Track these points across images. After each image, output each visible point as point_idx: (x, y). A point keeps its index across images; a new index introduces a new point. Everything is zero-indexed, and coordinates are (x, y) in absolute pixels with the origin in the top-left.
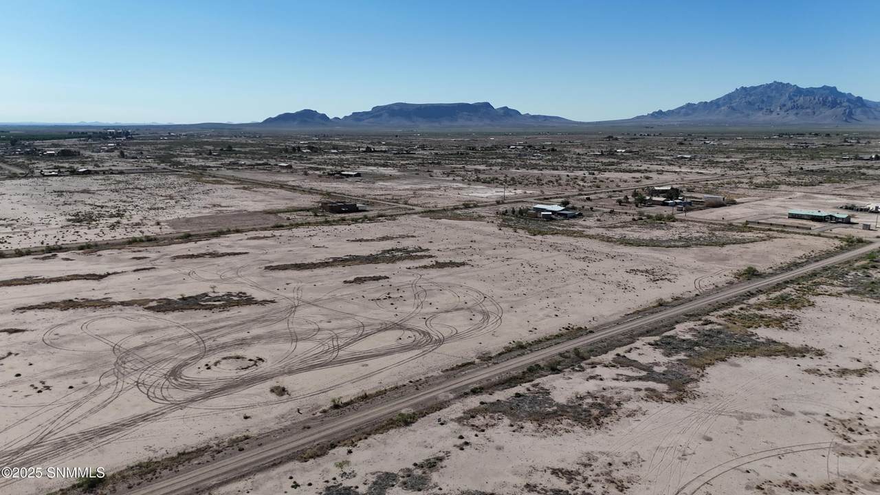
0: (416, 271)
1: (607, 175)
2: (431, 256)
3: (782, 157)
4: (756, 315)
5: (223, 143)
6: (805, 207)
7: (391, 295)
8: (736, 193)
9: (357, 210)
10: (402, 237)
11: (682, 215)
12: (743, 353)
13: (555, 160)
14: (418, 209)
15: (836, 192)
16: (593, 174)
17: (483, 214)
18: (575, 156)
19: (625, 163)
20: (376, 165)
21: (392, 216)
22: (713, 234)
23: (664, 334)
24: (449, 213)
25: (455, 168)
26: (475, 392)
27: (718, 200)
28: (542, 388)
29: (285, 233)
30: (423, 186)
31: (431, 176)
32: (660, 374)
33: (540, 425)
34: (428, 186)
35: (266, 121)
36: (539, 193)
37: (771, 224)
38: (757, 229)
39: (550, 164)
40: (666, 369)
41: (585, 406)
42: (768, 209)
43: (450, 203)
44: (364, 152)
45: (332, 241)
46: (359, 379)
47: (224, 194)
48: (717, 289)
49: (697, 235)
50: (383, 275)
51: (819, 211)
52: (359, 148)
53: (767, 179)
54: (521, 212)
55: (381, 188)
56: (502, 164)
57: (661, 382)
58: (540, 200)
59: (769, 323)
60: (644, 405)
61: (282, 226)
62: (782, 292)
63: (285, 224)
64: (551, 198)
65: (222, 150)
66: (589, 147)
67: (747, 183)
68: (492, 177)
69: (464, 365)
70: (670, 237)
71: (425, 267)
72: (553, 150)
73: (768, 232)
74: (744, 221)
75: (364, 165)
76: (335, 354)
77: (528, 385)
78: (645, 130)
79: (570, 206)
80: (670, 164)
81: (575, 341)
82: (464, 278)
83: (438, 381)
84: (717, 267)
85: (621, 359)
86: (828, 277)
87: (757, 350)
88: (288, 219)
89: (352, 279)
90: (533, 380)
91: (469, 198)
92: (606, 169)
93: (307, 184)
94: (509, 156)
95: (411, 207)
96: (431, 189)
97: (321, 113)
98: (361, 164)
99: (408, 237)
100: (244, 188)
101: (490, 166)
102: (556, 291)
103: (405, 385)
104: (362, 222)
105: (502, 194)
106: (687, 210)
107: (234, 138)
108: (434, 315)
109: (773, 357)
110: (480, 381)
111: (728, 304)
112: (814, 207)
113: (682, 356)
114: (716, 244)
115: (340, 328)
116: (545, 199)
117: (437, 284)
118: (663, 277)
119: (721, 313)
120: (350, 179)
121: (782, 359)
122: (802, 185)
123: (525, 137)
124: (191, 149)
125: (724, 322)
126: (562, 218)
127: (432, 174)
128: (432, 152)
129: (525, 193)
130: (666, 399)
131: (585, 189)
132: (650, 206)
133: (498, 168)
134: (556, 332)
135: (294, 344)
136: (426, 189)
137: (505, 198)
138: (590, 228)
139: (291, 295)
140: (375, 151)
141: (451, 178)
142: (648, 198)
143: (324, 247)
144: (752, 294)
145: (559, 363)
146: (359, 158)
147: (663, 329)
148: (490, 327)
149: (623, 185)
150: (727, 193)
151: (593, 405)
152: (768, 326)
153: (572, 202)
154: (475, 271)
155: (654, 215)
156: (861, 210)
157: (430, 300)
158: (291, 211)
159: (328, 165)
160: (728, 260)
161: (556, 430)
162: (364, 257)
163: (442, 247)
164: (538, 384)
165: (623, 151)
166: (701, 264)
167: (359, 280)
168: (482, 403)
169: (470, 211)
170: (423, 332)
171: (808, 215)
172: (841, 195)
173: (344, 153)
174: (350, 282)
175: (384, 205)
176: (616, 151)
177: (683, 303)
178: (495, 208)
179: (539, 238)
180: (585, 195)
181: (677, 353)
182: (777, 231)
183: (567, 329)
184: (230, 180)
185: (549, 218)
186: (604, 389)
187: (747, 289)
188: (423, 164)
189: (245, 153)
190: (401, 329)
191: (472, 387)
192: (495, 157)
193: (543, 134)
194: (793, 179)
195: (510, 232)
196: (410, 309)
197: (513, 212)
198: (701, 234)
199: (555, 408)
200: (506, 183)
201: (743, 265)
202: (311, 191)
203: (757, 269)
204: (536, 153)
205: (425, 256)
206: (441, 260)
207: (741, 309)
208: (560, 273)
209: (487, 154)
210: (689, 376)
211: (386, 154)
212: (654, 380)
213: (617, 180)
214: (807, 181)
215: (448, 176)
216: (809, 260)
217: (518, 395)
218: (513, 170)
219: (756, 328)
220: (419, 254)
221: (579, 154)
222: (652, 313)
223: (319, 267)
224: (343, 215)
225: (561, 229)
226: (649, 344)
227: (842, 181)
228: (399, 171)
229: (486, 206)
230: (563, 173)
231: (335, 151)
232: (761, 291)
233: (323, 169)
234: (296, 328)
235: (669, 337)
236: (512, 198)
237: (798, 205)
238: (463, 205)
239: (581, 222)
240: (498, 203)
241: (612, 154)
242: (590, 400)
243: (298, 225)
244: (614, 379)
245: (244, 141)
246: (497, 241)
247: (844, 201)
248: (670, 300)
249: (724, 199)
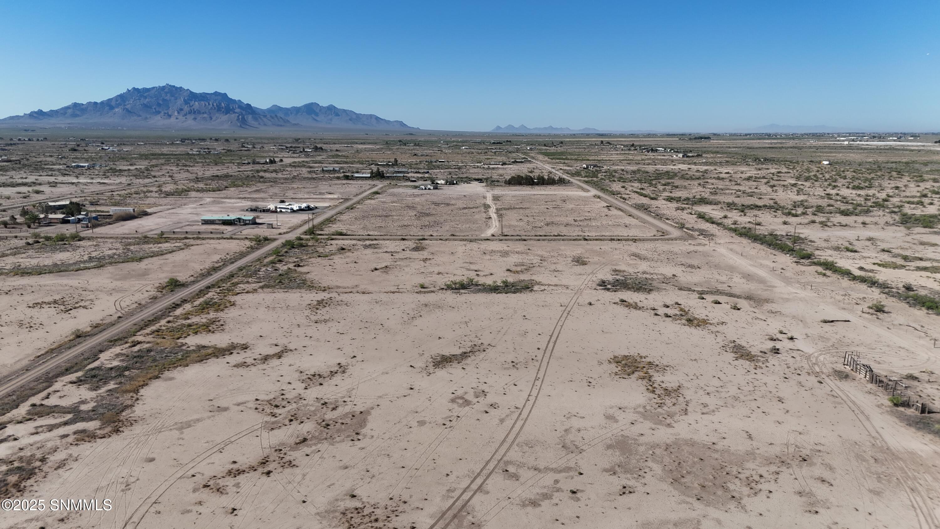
3: (188, 163)
4: (184, 325)
6: (216, 212)
8: (147, 202)
11: (88, 233)
12: (176, 365)
15: (241, 196)
22: (128, 250)
23: (87, 368)
27: (127, 212)
32: (89, 411)
37: (187, 232)
38: (173, 239)
40: (95, 404)
42: (182, 217)
48: (141, 306)
49: (110, 252)
51: (228, 215)
53: (175, 187)
57: (92, 419)
59: (197, 330)
60: (74, 451)
62: (205, 298)
67: (156, 192)
70: (77, 258)
74: (158, 232)
84: (137, 284)
85: (38, 409)
86: (243, 276)
87: (188, 359)
106: (94, 226)
109: (205, 361)
111: (156, 319)
112: (224, 211)
113: (111, 386)
114: (133, 260)
118: (77, 306)
119: (148, 330)
121: (212, 361)
122: (210, 191)
125: (152, 340)
130: (101, 436)
132: (46, 225)
142: (41, 216)
144: (177, 305)
147: (84, 363)
150: (137, 203)
152: (196, 333)
155: (52, 236)
156: (264, 211)
160: (148, 275)
166: (118, 284)
171: (219, 220)
172: (245, 198)
177: (105, 329)
181: (105, 383)
182: (193, 238)
186: (20, 449)
187: (172, 301)
194: (201, 185)
198: (114, 251)
201: (163, 277)
203: (179, 279)
207: (169, 322)
210: (122, 404)
212: (83, 420)
214: (214, 186)
216: (225, 263)
219: (186, 337)
222: (70, 348)
226: (71, 383)
227: (244, 184)
232: (185, 300)
235: (93, 369)
237: (210, 211)
242: (3, 468)
244: (33, 434)
247: (248, 204)
248: (89, 329)
249: (134, 210)
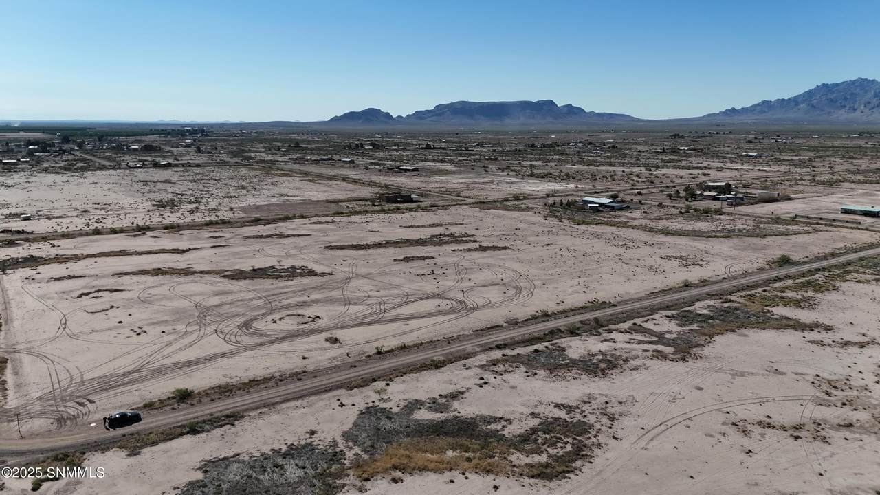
0: (460, 253)
1: (664, 171)
2: (476, 241)
5: (291, 140)
7: (434, 272)
8: (795, 189)
9: (412, 201)
10: (451, 224)
11: (731, 210)
12: (754, 326)
13: (613, 157)
14: (469, 200)
16: (650, 170)
17: (531, 206)
18: (635, 153)
19: (685, 160)
20: (433, 161)
21: (444, 206)
22: (758, 227)
23: (683, 309)
24: (499, 205)
25: (511, 164)
26: (498, 347)
27: (771, 195)
28: (559, 347)
29: (345, 219)
30: (476, 180)
31: (486, 171)
32: (670, 340)
33: (551, 373)
34: (482, 180)
35: (331, 120)
36: (591, 187)
37: (821, 218)
38: (804, 222)
39: (608, 160)
41: (594, 361)
42: (823, 204)
43: (501, 196)
44: (423, 149)
45: (385, 226)
46: (400, 334)
47: (290, 186)
48: (746, 274)
49: (741, 227)
50: (429, 255)
52: (419, 145)
53: (831, 177)
54: (569, 204)
55: (437, 182)
56: (559, 160)
57: (669, 345)
58: (590, 193)
60: (648, 362)
61: (343, 213)
62: (810, 278)
63: (344, 212)
64: (602, 192)
65: (290, 146)
66: (652, 145)
67: (808, 181)
68: (546, 172)
69: (492, 327)
70: (712, 228)
71: (469, 250)
72: (614, 147)
73: (816, 226)
74: (794, 215)
75: (422, 161)
76: (381, 315)
77: (547, 344)
78: (715, 128)
79: (619, 199)
80: (732, 162)
81: (597, 312)
82: (504, 259)
83: (468, 338)
84: (751, 254)
85: (637, 327)
87: (767, 324)
88: (348, 207)
89: (401, 258)
90: (552, 341)
91: (519, 191)
92: (664, 166)
93: (367, 178)
94: (568, 152)
95: (463, 199)
96: (484, 183)
97: (385, 111)
98: (420, 160)
99: (457, 224)
100: (309, 181)
101: (546, 162)
102: (588, 272)
103: (438, 340)
104: (415, 211)
105: (553, 188)
106: (738, 205)
107: (302, 135)
108: (472, 288)
109: (782, 330)
110: (505, 340)
111: (753, 287)
113: (695, 327)
114: (758, 236)
115: (386, 296)
116: (596, 193)
117: (478, 264)
118: (696, 263)
119: (743, 293)
120: (408, 174)
123: (588, 134)
124: (262, 145)
125: (744, 301)
126: (609, 210)
127: (487, 169)
128: (491, 149)
129: (577, 187)
130: (670, 359)
131: (637, 184)
132: (700, 200)
133: (553, 164)
134: (581, 304)
135: (347, 307)
136: (479, 183)
137: (555, 191)
138: (635, 219)
139: (347, 269)
140: (434, 148)
141: (505, 173)
142: (699, 192)
143: (378, 231)
144: (780, 279)
145: (578, 329)
146: (419, 155)
147: (683, 305)
148: (521, 299)
149: (677, 181)
150: (784, 189)
151: (601, 361)
152: (786, 305)
153: (622, 196)
154: (515, 254)
155: (701, 208)
157: (470, 277)
158: (351, 201)
159: (388, 160)
160: (765, 249)
161: (565, 377)
162: (413, 240)
163: (487, 234)
164: (556, 344)
165: (687, 148)
167: (407, 259)
168: (504, 355)
169: (520, 202)
170: (460, 301)
171: (860, 211)
173: (404, 149)
174: (399, 260)
175: (438, 196)
176: (679, 149)
178: (544, 201)
179: (583, 227)
180: (637, 189)
181: (691, 323)
183: (592, 303)
184: (297, 173)
185: (595, 210)
186: (615, 349)
187: (776, 275)
188: (479, 160)
189: (311, 149)
190: (441, 298)
191: (496, 343)
192: (553, 153)
193: (607, 132)
195: (554, 221)
196: (450, 283)
197: (561, 204)
198: (745, 227)
199: (568, 361)
200: (559, 177)
201: (778, 254)
202: (371, 184)
203: (792, 257)
204: (596, 150)
205: (470, 241)
206: (484, 244)
207: (765, 291)
208: (596, 257)
209: (545, 151)
210: (697, 342)
211: (445, 151)
212: (664, 344)
213: (674, 176)
215: (503, 171)
216: (848, 251)
217: (536, 351)
218: (569, 166)
219: (774, 307)
220: (464, 239)
221: (640, 151)
222: (676, 292)
223: (373, 247)
224: (399, 205)
225: (605, 219)
226: (667, 316)
228: (456, 166)
229: (536, 198)
230: (619, 169)
231: (396, 148)
233: (383, 164)
234: (349, 295)
235: (686, 311)
236: (563, 192)
238: (514, 197)
239: (627, 214)
240: (548, 196)
241: (674, 151)
242: (600, 357)
243: (356, 213)
244: (626, 342)
245: (310, 139)
246: (540, 229)
248: (697, 282)
249: (778, 194)
